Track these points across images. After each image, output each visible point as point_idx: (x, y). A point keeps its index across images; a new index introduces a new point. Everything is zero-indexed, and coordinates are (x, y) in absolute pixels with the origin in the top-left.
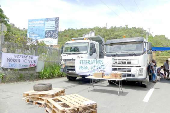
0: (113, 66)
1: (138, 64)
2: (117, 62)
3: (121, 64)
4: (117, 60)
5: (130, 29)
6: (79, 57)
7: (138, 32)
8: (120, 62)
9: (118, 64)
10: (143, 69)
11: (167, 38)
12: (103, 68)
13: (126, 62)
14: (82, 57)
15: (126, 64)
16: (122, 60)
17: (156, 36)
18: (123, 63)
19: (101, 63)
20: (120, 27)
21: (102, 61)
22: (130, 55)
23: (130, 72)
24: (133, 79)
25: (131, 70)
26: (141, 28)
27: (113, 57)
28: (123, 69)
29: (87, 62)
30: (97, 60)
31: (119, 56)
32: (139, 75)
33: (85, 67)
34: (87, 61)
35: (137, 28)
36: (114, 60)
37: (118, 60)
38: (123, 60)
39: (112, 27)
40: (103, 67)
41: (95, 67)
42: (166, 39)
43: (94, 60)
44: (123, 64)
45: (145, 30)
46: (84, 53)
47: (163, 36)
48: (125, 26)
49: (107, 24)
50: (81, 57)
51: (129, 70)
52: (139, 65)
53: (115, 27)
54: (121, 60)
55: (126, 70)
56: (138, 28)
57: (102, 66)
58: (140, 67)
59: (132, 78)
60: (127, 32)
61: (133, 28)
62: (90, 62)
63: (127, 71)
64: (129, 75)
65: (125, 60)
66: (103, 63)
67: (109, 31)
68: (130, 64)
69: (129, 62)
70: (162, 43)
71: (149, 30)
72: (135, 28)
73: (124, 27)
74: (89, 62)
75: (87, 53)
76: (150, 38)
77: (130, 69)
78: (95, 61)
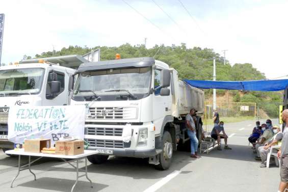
0: (86, 123)
1: (137, 118)
2: (96, 113)
3: (103, 117)
4: (96, 110)
5: (190, 51)
6: (18, 103)
7: (204, 57)
8: (101, 114)
9: (98, 117)
10: (147, 129)
11: (256, 69)
12: (64, 128)
13: (114, 113)
14: (27, 103)
15: (112, 117)
16: (105, 109)
17: (236, 65)
18: (107, 115)
19: (61, 114)
20: (171, 46)
21: (63, 111)
22: (123, 98)
23: (121, 135)
24: (127, 152)
25: (121, 132)
26: (209, 49)
27: (88, 102)
28: (107, 129)
29: (31, 114)
30: (53, 110)
31: (99, 100)
32: (140, 143)
33: (26, 125)
34: (33, 112)
35: (202, 49)
36: (88, 109)
37: (98, 108)
38: (107, 108)
39: (157, 46)
40: (63, 123)
41: (45, 124)
42: (254, 70)
43: (47, 109)
44: (107, 117)
45: (217, 54)
46: (32, 94)
47: (249, 66)
48: (181, 45)
49: (146, 39)
50: (25, 103)
51: (119, 132)
52: (138, 121)
53: (163, 46)
54: (103, 108)
55: (114, 131)
56: (205, 50)
57: (61, 122)
58: (141, 124)
59: (124, 149)
60: (185, 55)
61: (195, 48)
62: (37, 115)
63: (114, 133)
64: (119, 144)
65: (112, 108)
66: (64, 116)
67: (149, 54)
68: (122, 117)
69: (119, 113)
70: (245, 77)
71: (224, 53)
72: (200, 49)
73: (179, 47)
74: (35, 114)
75: (38, 93)
76: (226, 68)
77: (121, 129)
78: (49, 112)
